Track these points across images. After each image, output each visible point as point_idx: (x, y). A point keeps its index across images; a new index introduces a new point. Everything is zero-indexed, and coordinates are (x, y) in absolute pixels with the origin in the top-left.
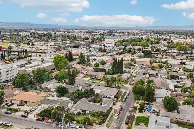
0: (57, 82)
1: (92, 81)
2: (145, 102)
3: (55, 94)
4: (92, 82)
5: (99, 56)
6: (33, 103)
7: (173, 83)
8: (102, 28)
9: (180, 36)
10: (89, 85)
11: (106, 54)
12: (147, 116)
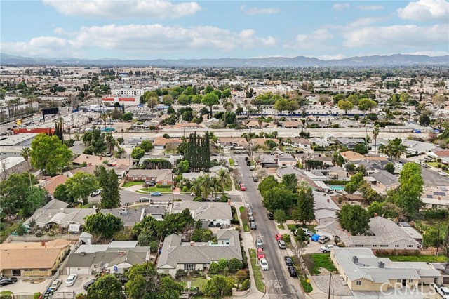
0: (69, 207)
1: (152, 193)
2: (298, 223)
3: (86, 236)
4: (153, 195)
5: (122, 130)
6: (41, 269)
7: (318, 177)
8: (77, 62)
9: (257, 79)
10: (152, 204)
11: (136, 125)
12: (319, 252)
